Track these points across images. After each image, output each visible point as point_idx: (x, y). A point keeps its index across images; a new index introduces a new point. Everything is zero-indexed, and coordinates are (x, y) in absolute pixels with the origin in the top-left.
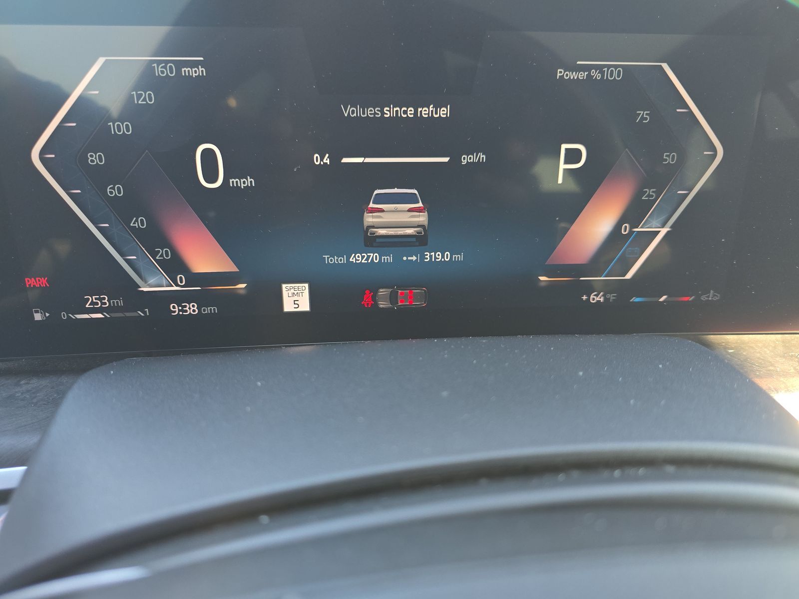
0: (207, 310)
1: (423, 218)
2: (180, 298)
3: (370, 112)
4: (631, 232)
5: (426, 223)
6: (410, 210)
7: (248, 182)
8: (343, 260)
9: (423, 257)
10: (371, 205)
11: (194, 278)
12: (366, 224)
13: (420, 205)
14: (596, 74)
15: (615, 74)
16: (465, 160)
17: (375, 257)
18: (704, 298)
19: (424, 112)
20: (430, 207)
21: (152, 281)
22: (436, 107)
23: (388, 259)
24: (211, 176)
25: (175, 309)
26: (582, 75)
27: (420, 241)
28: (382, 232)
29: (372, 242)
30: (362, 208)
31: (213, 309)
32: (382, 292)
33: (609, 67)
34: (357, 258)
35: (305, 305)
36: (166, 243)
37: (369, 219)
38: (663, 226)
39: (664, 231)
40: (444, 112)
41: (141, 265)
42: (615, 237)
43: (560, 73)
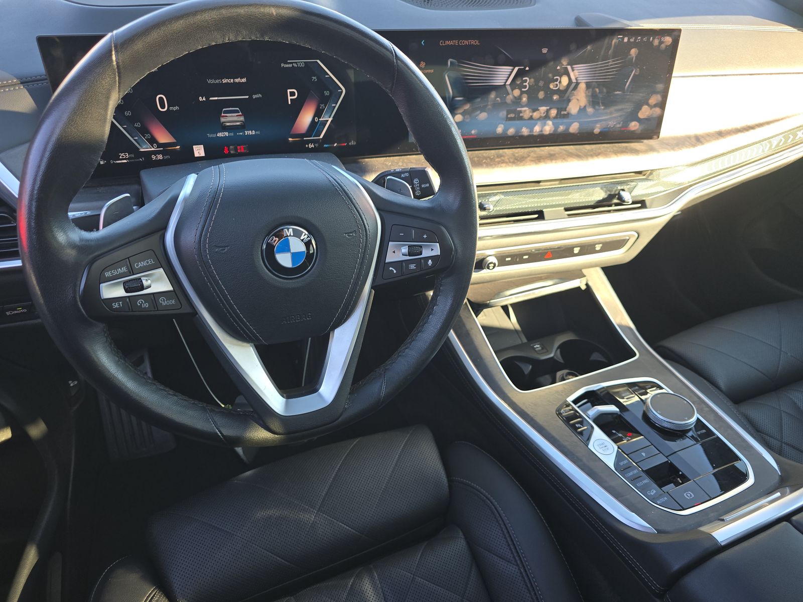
0: (166, 157)
1: (242, 118)
2: (155, 153)
3: (217, 81)
4: (319, 121)
5: (244, 120)
6: (237, 116)
7: (177, 108)
8: (215, 136)
9: (245, 133)
10: (223, 114)
11: (160, 145)
12: (221, 122)
13: (241, 114)
14: (295, 65)
15: (302, 64)
16: (254, 97)
17: (227, 134)
18: (350, 144)
19: (237, 80)
20: (243, 114)
21: (144, 147)
22: (241, 78)
23: (232, 134)
24: (163, 106)
25: (154, 157)
26: (290, 66)
27: (243, 127)
28: (228, 124)
29: (225, 128)
30: (219, 116)
31: (168, 157)
32: (231, 147)
33: (299, 62)
34: (220, 135)
35: (196, 155)
36: (149, 132)
37: (223, 120)
38: (330, 117)
39: (330, 120)
40: (244, 80)
41: (139, 141)
42: (313, 122)
43: (282, 65)
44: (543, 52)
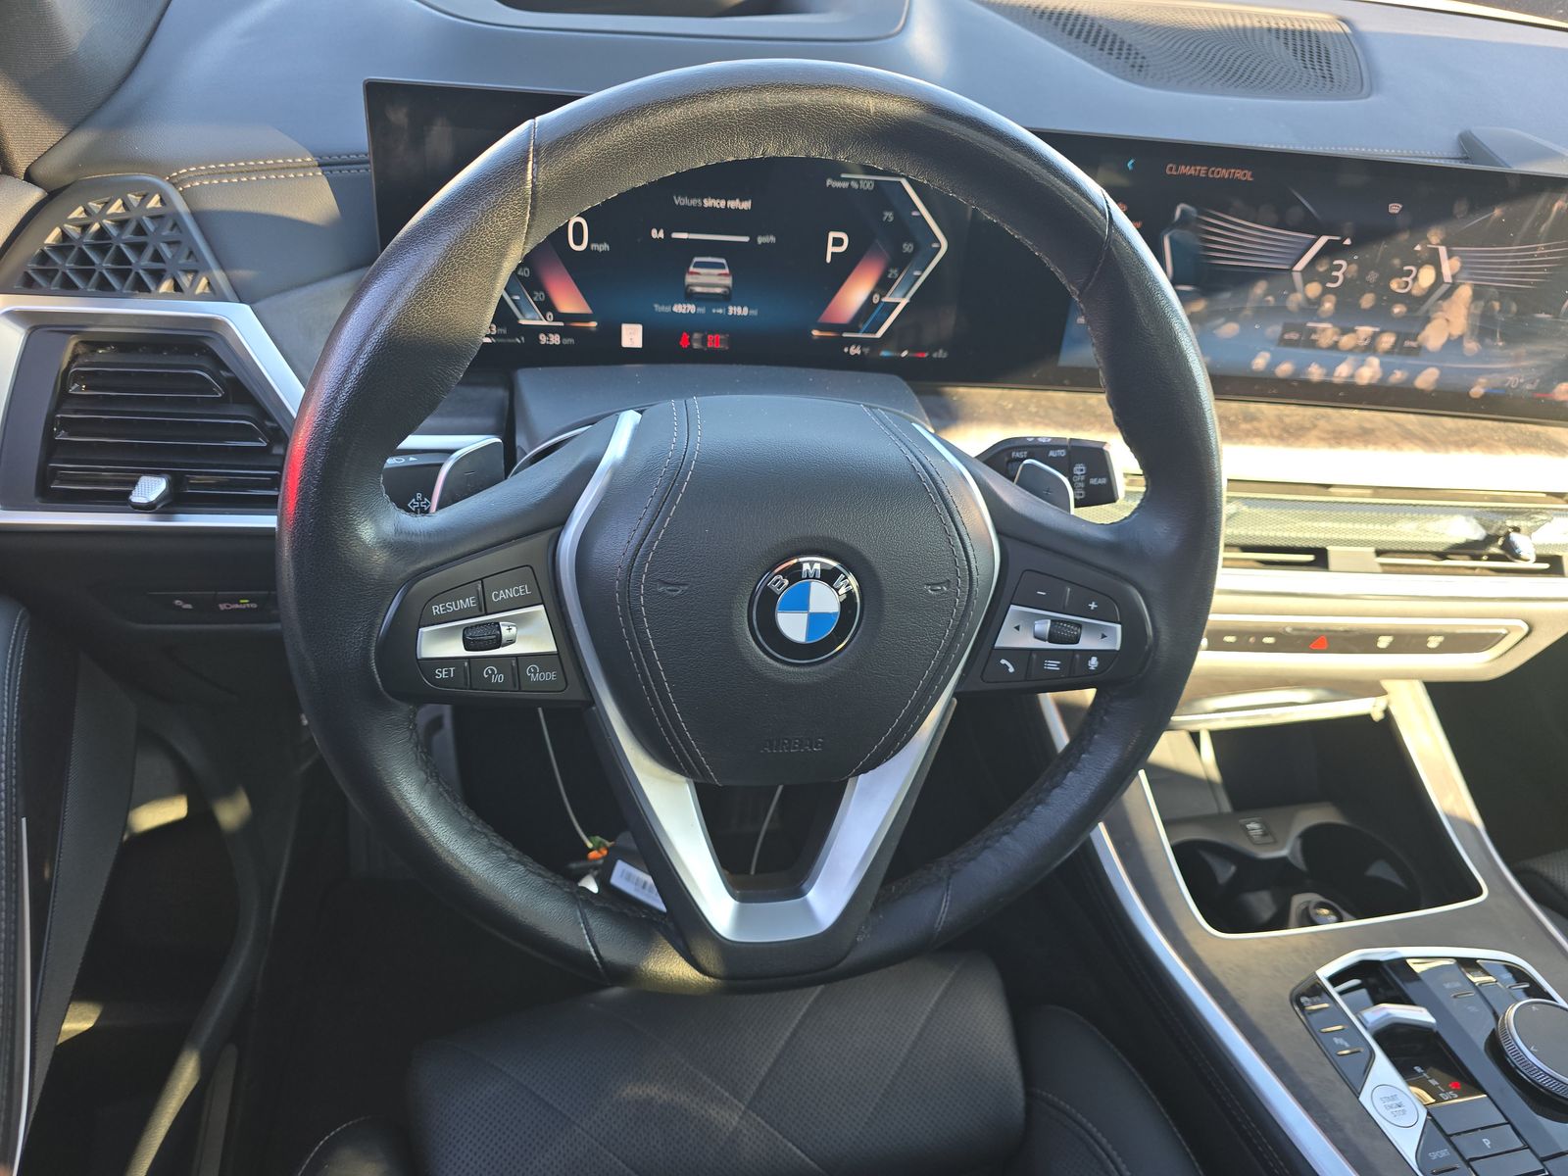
0: (566, 341)
1: (728, 281)
2: (547, 330)
3: (694, 202)
4: (880, 301)
5: (731, 286)
6: (720, 275)
7: (605, 247)
8: (667, 309)
9: (727, 310)
10: (692, 269)
11: (558, 316)
12: (686, 284)
13: (727, 271)
14: (855, 185)
15: (868, 186)
16: (760, 240)
17: (692, 308)
18: (935, 355)
19: (733, 204)
20: (733, 273)
21: (529, 316)
22: (741, 201)
23: (702, 310)
24: (578, 241)
25: (543, 338)
26: (845, 185)
27: (726, 299)
28: (698, 289)
29: (690, 297)
30: (685, 271)
31: (571, 341)
32: (696, 336)
33: (864, 180)
34: (679, 308)
35: (626, 343)
36: (541, 288)
37: (689, 279)
38: (904, 296)
39: (904, 302)
40: (746, 205)
41: (522, 303)
42: (868, 305)
43: (829, 182)
44: (1391, 211)
